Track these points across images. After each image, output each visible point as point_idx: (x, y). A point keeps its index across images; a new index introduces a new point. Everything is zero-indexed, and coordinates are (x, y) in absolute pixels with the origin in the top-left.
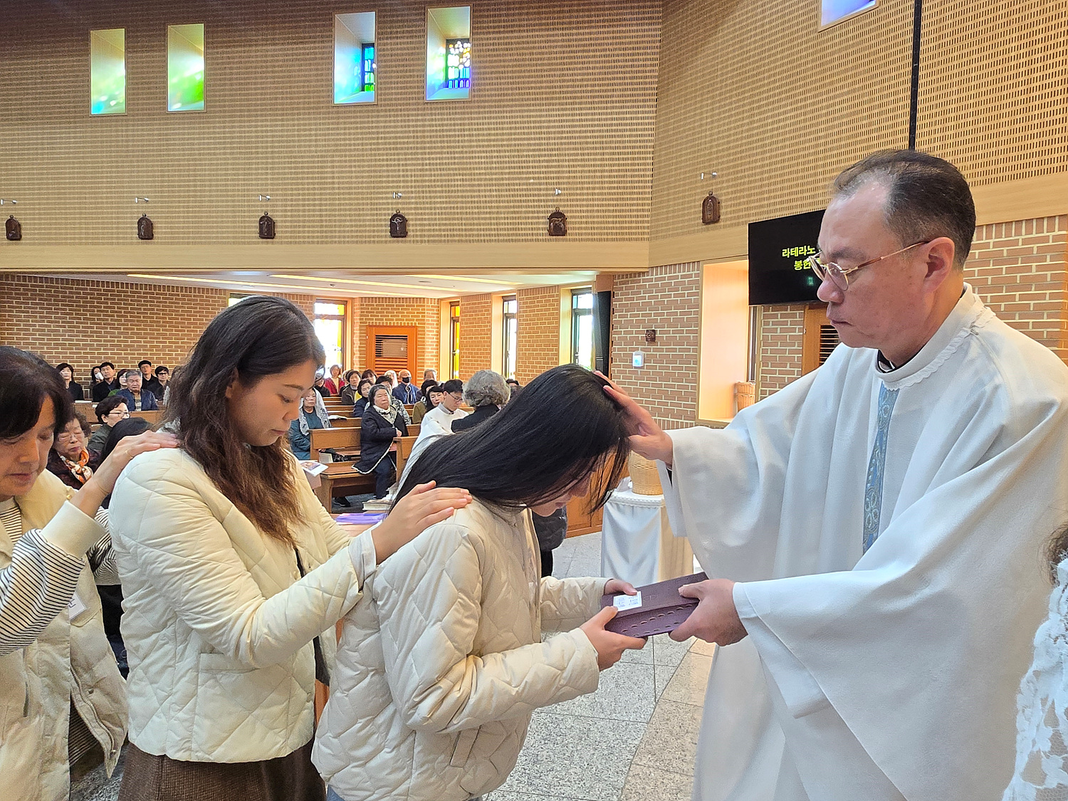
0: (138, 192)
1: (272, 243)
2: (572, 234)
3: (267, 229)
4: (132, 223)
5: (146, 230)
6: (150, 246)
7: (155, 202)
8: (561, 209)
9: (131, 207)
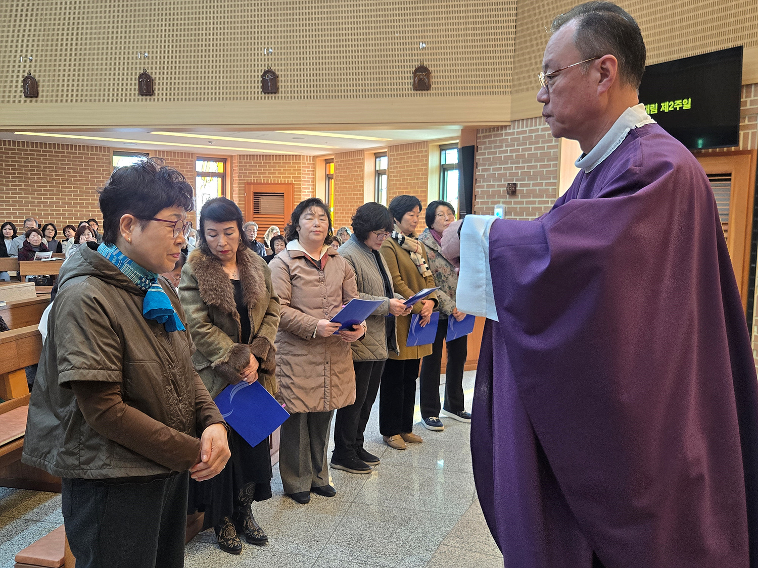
0: (22, 51)
1: (152, 100)
2: (436, 89)
3: (146, 86)
4: (17, 82)
5: (31, 89)
6: (35, 104)
7: (40, 61)
8: (425, 63)
9: (17, 67)
